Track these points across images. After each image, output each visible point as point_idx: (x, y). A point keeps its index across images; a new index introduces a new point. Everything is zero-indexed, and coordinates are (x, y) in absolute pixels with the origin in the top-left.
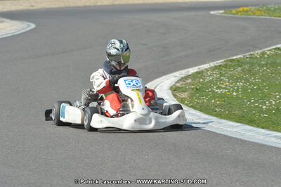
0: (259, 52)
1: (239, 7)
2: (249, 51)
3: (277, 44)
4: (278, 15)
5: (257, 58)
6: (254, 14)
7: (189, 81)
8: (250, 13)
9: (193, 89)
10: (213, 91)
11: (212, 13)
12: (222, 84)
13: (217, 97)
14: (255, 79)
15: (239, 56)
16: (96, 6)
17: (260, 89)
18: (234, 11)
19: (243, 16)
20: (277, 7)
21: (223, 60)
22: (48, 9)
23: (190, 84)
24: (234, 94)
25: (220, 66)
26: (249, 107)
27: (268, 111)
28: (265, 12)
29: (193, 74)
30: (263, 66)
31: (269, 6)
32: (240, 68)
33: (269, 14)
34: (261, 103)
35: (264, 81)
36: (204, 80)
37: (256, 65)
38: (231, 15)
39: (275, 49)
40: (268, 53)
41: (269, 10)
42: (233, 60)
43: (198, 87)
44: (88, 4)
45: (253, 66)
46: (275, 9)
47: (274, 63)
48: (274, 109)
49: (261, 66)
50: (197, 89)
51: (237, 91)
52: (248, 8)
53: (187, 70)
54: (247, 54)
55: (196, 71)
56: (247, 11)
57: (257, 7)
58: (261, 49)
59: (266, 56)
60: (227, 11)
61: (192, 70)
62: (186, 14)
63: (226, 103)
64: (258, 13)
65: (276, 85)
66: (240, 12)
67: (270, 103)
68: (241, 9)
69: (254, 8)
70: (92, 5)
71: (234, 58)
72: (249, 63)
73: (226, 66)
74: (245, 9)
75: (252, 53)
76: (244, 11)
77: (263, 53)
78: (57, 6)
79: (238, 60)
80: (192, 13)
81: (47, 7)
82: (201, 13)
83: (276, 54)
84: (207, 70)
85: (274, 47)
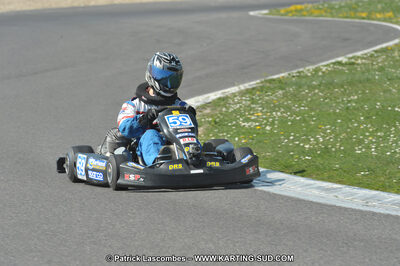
0: (311, 68)
1: (290, 5)
2: (297, 67)
3: (338, 57)
4: (345, 15)
5: (307, 76)
6: (311, 15)
7: (208, 111)
8: (305, 13)
9: (210, 122)
10: (237, 125)
11: (252, 13)
12: (253, 114)
13: (243, 133)
14: (300, 106)
15: (283, 75)
16: (89, 7)
17: (305, 121)
18: (282, 11)
19: (295, 18)
20: (343, 4)
21: (258, 81)
22: (18, 12)
23: (208, 115)
24: (268, 128)
25: (253, 89)
26: (287, 146)
27: (311, 152)
28: (326, 12)
29: (214, 101)
30: (314, 87)
31: (334, 2)
32: (281, 92)
33: (331, 13)
34: (304, 141)
35: (312, 110)
36: (228, 108)
37: (306, 87)
38: (279, 17)
39: (334, 64)
40: (324, 69)
41: (332, 8)
42: (274, 80)
43: (217, 120)
44: (76, 4)
45: (300, 87)
46: (341, 7)
47: (331, 84)
48: (320, 149)
49: (311, 88)
50: (216, 123)
51: (272, 124)
52: (303, 7)
53: (206, 96)
54: (294, 72)
55: (218, 96)
56: (301, 10)
57: (315, 4)
58: (314, 63)
59: (320, 74)
60: (274, 11)
61: (213, 96)
62: (214, 16)
63: (254, 142)
64: (316, 13)
65: (329, 114)
66: (291, 12)
67: (317, 140)
68: (292, 8)
69: (310, 6)
70: (82, 5)
71: (275, 77)
72: (296, 84)
73: (261, 89)
74: (299, 7)
75: (301, 70)
76: (296, 11)
77: (317, 70)
78: (32, 8)
79: (279, 81)
80: (223, 15)
81: (18, 9)
82: (235, 15)
83: (334, 71)
84: (234, 95)
85: (333, 61)
